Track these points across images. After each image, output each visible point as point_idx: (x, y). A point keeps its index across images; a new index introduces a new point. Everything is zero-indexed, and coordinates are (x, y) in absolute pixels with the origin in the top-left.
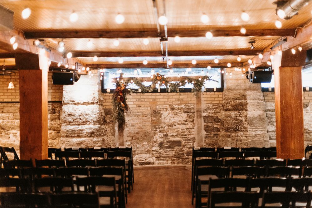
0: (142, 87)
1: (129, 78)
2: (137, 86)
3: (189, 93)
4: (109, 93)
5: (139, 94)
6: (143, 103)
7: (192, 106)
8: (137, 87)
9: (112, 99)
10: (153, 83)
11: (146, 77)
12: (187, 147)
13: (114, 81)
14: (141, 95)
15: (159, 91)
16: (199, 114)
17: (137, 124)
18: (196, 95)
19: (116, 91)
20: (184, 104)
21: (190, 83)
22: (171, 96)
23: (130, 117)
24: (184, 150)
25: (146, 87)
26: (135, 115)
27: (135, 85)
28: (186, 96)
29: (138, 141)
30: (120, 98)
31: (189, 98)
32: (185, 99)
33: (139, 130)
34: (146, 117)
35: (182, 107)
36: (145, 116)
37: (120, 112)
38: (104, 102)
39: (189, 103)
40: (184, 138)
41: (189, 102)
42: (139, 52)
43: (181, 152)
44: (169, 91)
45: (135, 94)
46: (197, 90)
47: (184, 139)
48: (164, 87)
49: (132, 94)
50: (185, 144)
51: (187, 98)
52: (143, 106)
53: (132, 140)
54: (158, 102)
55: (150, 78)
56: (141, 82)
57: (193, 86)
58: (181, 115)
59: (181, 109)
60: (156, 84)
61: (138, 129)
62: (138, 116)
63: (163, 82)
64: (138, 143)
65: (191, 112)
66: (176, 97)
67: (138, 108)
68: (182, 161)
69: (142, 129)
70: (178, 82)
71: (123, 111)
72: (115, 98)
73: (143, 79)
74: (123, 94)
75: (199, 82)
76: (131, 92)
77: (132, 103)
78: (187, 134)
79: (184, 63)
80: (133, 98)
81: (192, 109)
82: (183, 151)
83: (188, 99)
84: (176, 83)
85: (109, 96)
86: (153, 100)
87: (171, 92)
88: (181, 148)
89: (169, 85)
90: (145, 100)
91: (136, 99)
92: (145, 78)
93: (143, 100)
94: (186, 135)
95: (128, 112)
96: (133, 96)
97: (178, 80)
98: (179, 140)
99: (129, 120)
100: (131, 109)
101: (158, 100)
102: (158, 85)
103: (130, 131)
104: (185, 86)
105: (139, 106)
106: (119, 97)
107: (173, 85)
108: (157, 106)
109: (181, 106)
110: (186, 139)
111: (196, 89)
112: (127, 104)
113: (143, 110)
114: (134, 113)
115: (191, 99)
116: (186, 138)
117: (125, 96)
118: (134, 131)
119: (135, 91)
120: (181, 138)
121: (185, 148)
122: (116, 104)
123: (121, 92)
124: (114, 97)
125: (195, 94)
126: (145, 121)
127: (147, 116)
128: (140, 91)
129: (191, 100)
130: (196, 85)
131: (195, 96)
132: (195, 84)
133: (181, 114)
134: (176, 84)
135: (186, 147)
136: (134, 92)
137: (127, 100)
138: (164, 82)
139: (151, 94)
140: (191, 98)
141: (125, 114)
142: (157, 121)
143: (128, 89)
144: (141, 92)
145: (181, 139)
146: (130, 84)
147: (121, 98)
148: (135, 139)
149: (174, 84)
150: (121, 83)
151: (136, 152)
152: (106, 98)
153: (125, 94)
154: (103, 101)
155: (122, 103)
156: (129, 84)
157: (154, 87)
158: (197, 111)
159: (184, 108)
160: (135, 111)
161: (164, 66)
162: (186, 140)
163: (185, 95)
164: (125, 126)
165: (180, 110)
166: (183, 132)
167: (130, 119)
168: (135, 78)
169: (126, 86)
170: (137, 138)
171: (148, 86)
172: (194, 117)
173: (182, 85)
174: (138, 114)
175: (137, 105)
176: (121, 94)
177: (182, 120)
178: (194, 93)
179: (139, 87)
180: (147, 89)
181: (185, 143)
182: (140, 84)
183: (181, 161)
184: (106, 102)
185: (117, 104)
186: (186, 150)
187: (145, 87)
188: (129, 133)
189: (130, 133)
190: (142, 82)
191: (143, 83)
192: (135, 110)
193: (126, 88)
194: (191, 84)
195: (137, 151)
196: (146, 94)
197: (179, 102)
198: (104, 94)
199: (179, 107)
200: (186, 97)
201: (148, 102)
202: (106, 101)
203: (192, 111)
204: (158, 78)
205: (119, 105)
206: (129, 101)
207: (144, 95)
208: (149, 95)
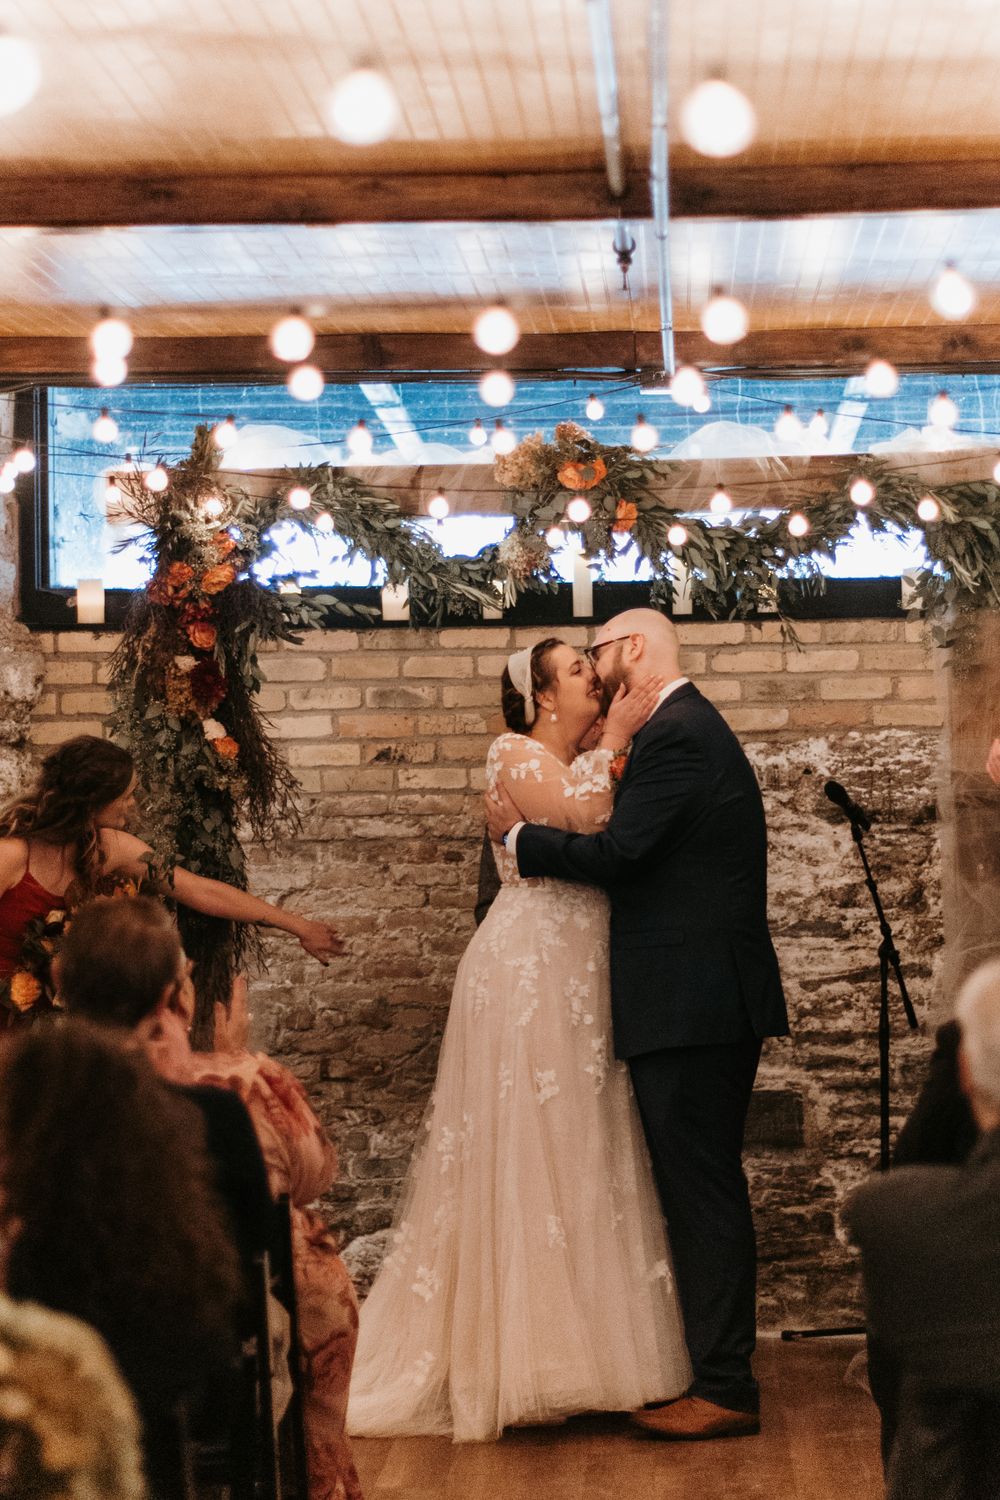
0: (407, 561)
1: (284, 470)
2: (359, 556)
3: (874, 628)
4: (95, 629)
5: (385, 638)
6: (427, 724)
7: (906, 756)
8: (359, 572)
9: (111, 687)
10: (520, 524)
11: (453, 470)
12: (864, 1156)
13: (130, 503)
14: (403, 651)
15: (583, 606)
16: (977, 834)
17: (370, 925)
18: (953, 641)
19: (156, 608)
20: (829, 729)
21: (889, 525)
22: (701, 657)
23: (297, 862)
24: (831, 1190)
25: (456, 570)
26: (352, 845)
27: (341, 546)
28: (848, 658)
29: (380, 1098)
30: (193, 675)
31: (877, 672)
32: (838, 681)
33: (387, 984)
34: (454, 857)
35: (802, 758)
36: (444, 848)
37: (190, 819)
38: (48, 718)
39: (879, 721)
40: (832, 1063)
41: (877, 708)
42: (355, 174)
43: (801, 1202)
44: (683, 606)
45: (346, 639)
46: (963, 592)
47: (826, 1074)
48: (627, 567)
49: (315, 639)
50: (841, 1123)
51: (859, 671)
52: (426, 752)
53: (323, 1087)
55: (484, 473)
56: (402, 514)
57: (923, 550)
58: (802, 840)
59: (793, 785)
60: (554, 537)
61: (378, 975)
62: (376, 850)
63: (620, 514)
64: (379, 1119)
65: (898, 816)
66: (749, 660)
67: (380, 774)
68: (814, 1289)
69: (418, 974)
70: (771, 514)
71: (223, 802)
72: (141, 682)
73: (423, 483)
74: (225, 639)
75: (985, 514)
76: (304, 614)
77: (321, 726)
78: (858, 1028)
79: (828, 318)
80: (331, 680)
81: (908, 780)
82: (825, 1190)
83: (863, 682)
84: (746, 524)
85: (92, 658)
87: (699, 615)
88: (801, 1161)
89: (677, 536)
90: (450, 696)
91: (360, 682)
92: (437, 470)
93: (425, 693)
94: (846, 1038)
95: (275, 808)
96: (326, 656)
97: (775, 500)
98: (780, 1086)
99: (292, 892)
100: (310, 784)
102: (575, 541)
103: (302, 996)
104: (839, 551)
105: (383, 756)
106: (186, 663)
107: (720, 546)
109: (794, 754)
110: (848, 1074)
111: (957, 582)
112: (269, 733)
113: (423, 791)
114: (339, 827)
115: (895, 686)
116: (851, 1063)
117: (239, 656)
118: (337, 996)
119: (344, 608)
120: (795, 1063)
121: (843, 1166)
122: (150, 732)
123: (206, 620)
124: (132, 663)
125: (937, 631)
126: (441, 904)
127: (468, 854)
128: (395, 602)
129: (893, 698)
130: (949, 541)
131: (945, 655)
132: (937, 538)
133: (802, 827)
134: (752, 534)
135: (851, 1155)
136: (333, 621)
137: (263, 700)
138: (626, 510)
139: (500, 637)
140: (895, 675)
141: (245, 832)
143: (273, 580)
144: (404, 614)
145: (802, 1077)
146: (293, 539)
147: (203, 680)
148: (346, 1080)
149: (727, 529)
150: (201, 528)
151: (361, 1207)
152: (58, 673)
153: (245, 635)
154: (30, 706)
155: (213, 730)
156: (281, 533)
157: (532, 564)
158: (960, 806)
159: (823, 770)
160: (346, 802)
161: (626, 354)
162: (842, 1088)
163: (838, 643)
164: (246, 956)
165: (785, 796)
166: (817, 1010)
167: (301, 881)
168: (338, 472)
169: (247, 553)
170: (367, 1069)
171: (473, 553)
172: (926, 858)
173: (811, 544)
174: (377, 828)
175: (364, 742)
176: (200, 638)
177: (808, 890)
178: (935, 622)
179: (381, 565)
180: (462, 587)
181: (837, 1112)
182: (392, 533)
183: (800, 1295)
184: (60, 716)
185: (162, 738)
186: (852, 1185)
187: (440, 568)
188: (288, 1022)
189: (300, 1021)
190: (410, 511)
191: (418, 527)
192: (349, 791)
193: (253, 576)
194: (898, 531)
195: (369, 1190)
196: (450, 638)
197: (779, 718)
198: (47, 639)
199: (780, 759)
200: (841, 667)
201: (474, 716)
202: (66, 710)
203: (911, 797)
204: (569, 476)
205: (187, 750)
206: (293, 710)
207: (432, 649)
208: (481, 646)
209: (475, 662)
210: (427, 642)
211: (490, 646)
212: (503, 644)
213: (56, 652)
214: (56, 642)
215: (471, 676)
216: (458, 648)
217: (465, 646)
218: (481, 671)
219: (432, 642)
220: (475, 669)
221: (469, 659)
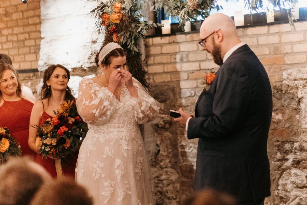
38: (151, 65)
54: (286, 58)
85: (161, 45)
86: (272, 49)
101: (288, 49)
108: (284, 70)
142: (287, 125)
184: (154, 64)
198: (150, 40)
206: (209, 59)
207: (245, 36)
208: (259, 34)
209: (257, 39)
210: (244, 33)
211: (262, 33)
212: (266, 32)
213: (153, 44)
214: (153, 41)
215: (256, 45)
216: (253, 35)
217: (255, 34)
218: (259, 43)
219: (245, 33)
220: (258, 42)
221: (255, 39)
